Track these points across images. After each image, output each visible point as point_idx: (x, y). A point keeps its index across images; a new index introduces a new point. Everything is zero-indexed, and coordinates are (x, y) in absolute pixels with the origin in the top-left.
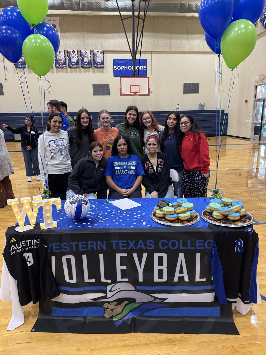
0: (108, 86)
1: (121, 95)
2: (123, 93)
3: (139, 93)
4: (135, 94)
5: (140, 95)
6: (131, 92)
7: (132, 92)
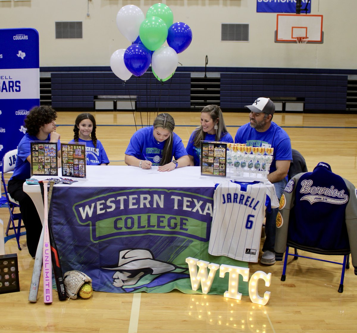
0: (246, 27)
1: (277, 41)
2: (279, 38)
3: (307, 40)
4: (300, 40)
5: (309, 42)
6: (292, 38)
7: (296, 38)
